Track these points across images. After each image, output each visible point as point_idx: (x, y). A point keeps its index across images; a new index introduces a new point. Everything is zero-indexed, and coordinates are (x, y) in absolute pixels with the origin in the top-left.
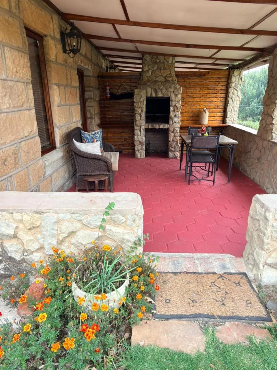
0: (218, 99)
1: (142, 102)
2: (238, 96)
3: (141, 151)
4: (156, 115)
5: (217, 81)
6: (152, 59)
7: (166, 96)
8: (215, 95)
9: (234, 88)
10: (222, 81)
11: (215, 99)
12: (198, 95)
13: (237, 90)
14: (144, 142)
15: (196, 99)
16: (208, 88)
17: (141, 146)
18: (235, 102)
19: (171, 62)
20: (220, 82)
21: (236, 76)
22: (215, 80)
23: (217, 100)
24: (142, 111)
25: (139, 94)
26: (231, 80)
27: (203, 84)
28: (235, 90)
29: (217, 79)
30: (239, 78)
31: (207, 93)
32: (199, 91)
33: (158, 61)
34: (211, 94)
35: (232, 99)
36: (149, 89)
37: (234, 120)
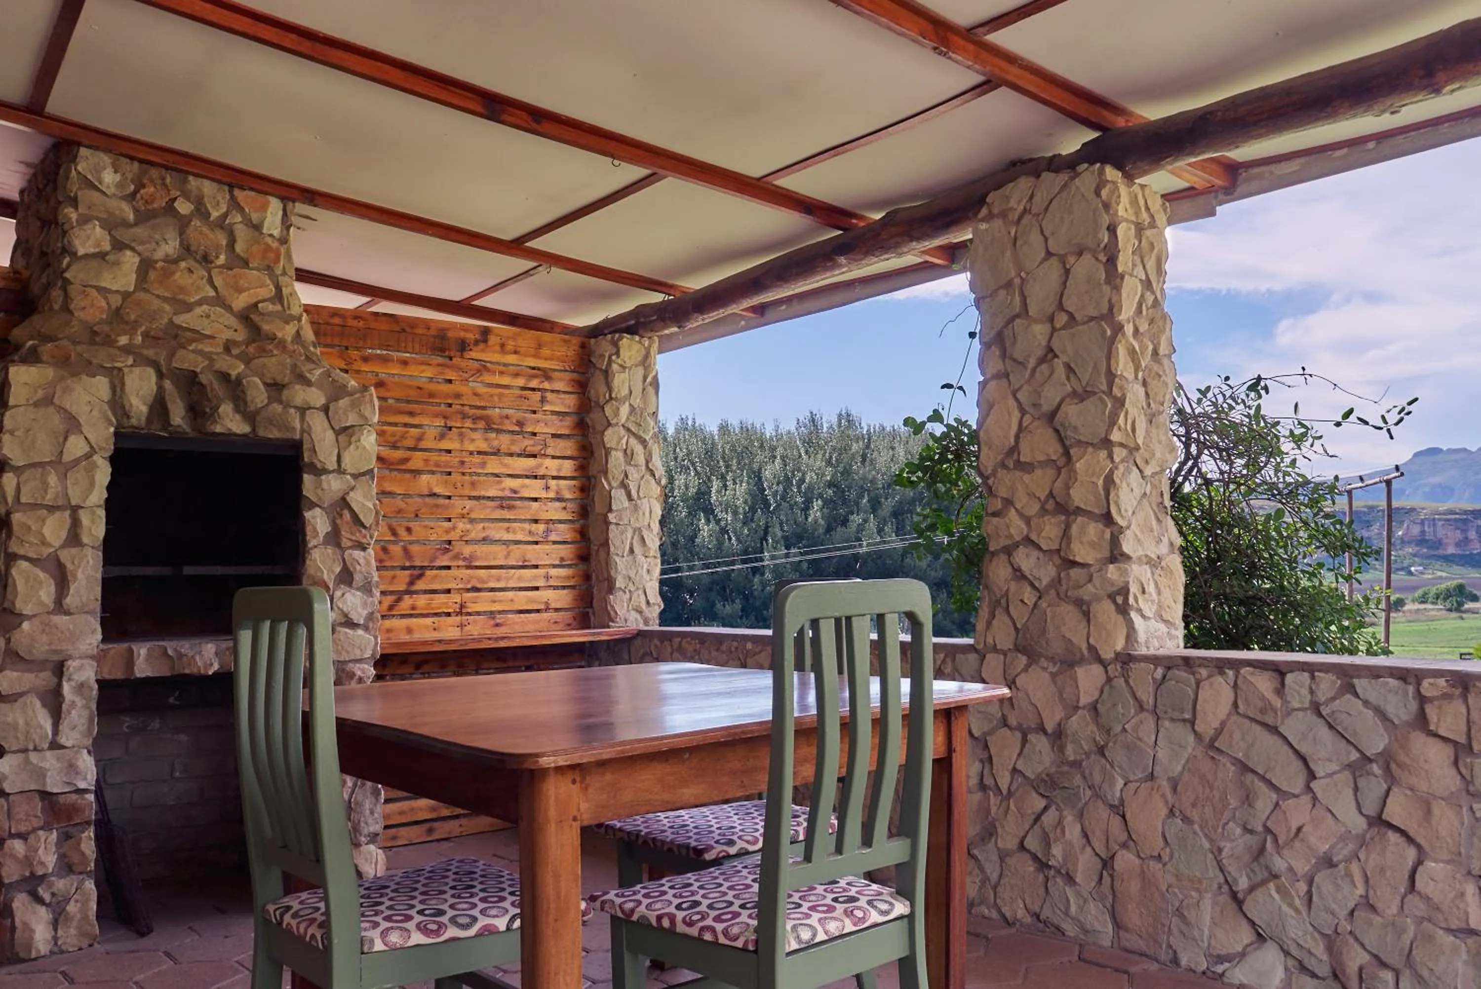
0: (547, 488)
1: (77, 462)
2: (653, 475)
3: (60, 884)
4: (188, 570)
5: (533, 389)
6: (141, 186)
7: (274, 434)
8: (531, 462)
9: (628, 430)
10: (552, 391)
11: (534, 488)
12: (434, 457)
13: (644, 443)
14: (91, 797)
15: (424, 477)
16: (488, 420)
17: (66, 837)
18: (644, 505)
19: (276, 233)
20: (549, 395)
21: (630, 369)
22: (520, 382)
23: (543, 494)
24: (74, 538)
25: (48, 401)
26: (610, 389)
27: (458, 396)
28: (633, 441)
29: (535, 376)
30: (645, 378)
31: (483, 446)
32: (442, 436)
33: (184, 207)
34: (508, 460)
35: (624, 486)
36: (137, 370)
37: (648, 603)
